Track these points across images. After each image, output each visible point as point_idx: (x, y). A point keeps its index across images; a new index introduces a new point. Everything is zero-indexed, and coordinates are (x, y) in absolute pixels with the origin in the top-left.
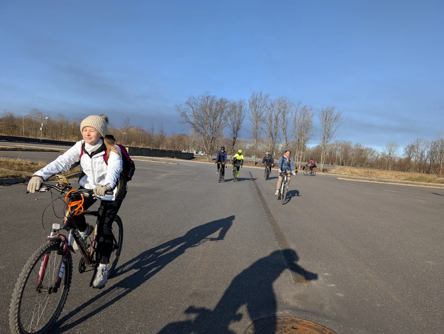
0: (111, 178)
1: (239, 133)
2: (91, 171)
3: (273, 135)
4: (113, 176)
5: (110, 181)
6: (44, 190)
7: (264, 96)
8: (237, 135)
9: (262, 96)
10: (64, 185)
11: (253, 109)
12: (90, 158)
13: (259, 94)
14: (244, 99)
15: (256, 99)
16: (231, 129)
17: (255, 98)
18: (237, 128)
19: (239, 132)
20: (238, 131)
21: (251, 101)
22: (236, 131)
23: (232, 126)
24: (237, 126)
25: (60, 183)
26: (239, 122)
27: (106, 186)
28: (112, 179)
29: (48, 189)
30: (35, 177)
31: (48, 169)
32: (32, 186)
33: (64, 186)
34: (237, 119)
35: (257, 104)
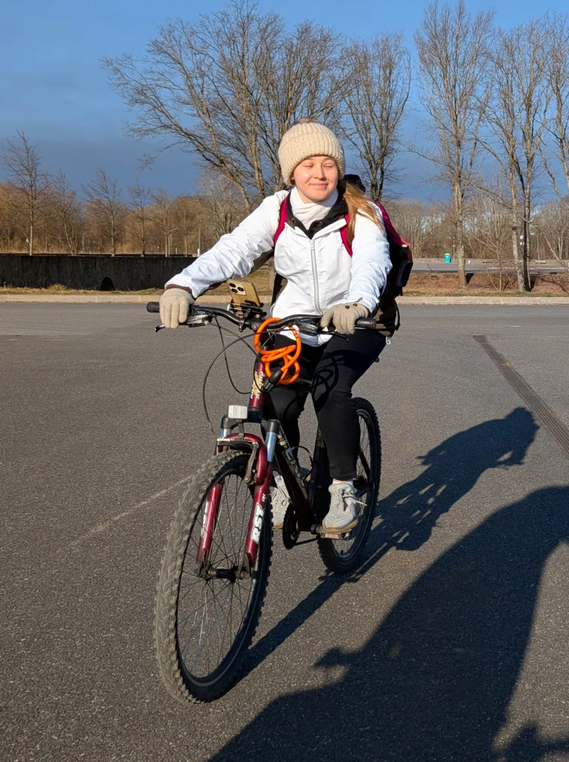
0: (365, 285)
1: (391, 168)
2: (308, 273)
3: (523, 166)
4: (370, 280)
5: (365, 293)
6: (200, 322)
7: (474, 19)
8: (383, 173)
9: (465, 20)
10: (247, 308)
11: (437, 70)
12: (308, 239)
13: (454, 14)
14: (399, 34)
15: (445, 30)
16: (358, 153)
17: (439, 29)
18: (382, 147)
19: (391, 164)
20: (387, 160)
21: (426, 39)
22: (377, 157)
23: (360, 142)
24: (381, 140)
25: (237, 302)
26: (387, 125)
27: (356, 305)
28: (369, 288)
29: (209, 319)
30: (172, 289)
31: (200, 270)
32: (168, 312)
33: (249, 311)
34: (378, 114)
35: (451, 49)
